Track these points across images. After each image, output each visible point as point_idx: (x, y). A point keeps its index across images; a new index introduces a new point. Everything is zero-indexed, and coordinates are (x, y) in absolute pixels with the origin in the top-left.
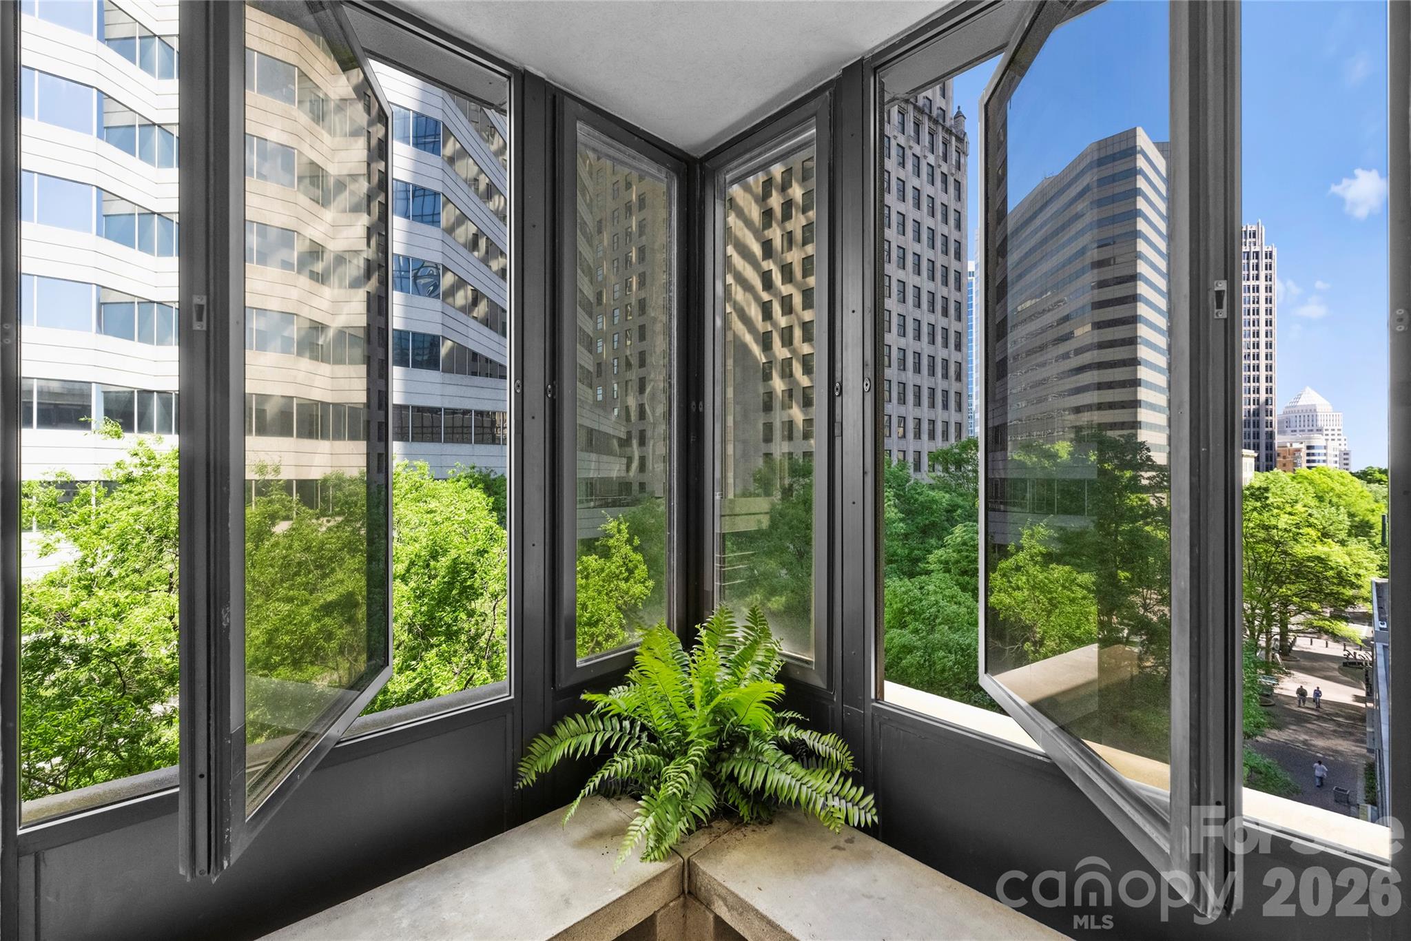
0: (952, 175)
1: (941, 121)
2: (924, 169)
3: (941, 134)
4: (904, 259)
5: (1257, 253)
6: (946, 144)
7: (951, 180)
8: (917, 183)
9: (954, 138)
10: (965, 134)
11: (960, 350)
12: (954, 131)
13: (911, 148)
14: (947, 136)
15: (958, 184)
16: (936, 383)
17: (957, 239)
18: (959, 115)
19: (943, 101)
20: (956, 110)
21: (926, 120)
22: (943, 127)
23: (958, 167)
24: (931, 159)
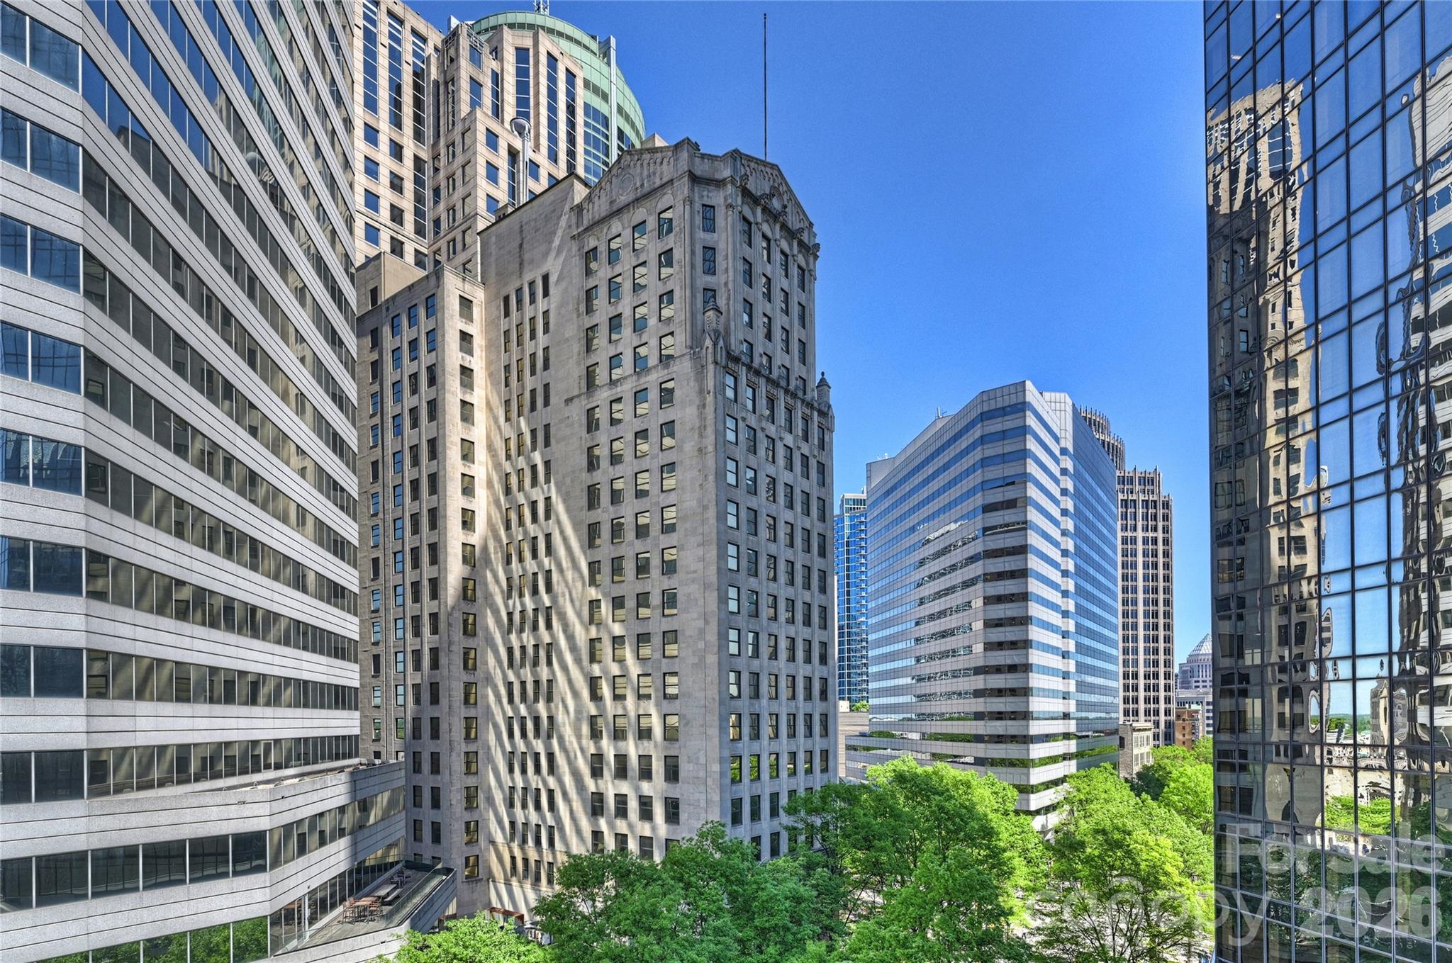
0: (815, 457)
1: (800, 394)
2: (781, 452)
3: (800, 411)
4: (756, 564)
5: (1155, 502)
6: (806, 420)
7: (813, 463)
8: (771, 470)
9: (816, 414)
10: (830, 406)
11: (826, 664)
12: (816, 405)
13: (763, 429)
14: (808, 411)
15: (822, 468)
16: (797, 707)
17: (821, 531)
18: (823, 383)
19: (804, 368)
20: (818, 377)
21: (781, 394)
22: (803, 401)
23: (822, 445)
24: (789, 440)
